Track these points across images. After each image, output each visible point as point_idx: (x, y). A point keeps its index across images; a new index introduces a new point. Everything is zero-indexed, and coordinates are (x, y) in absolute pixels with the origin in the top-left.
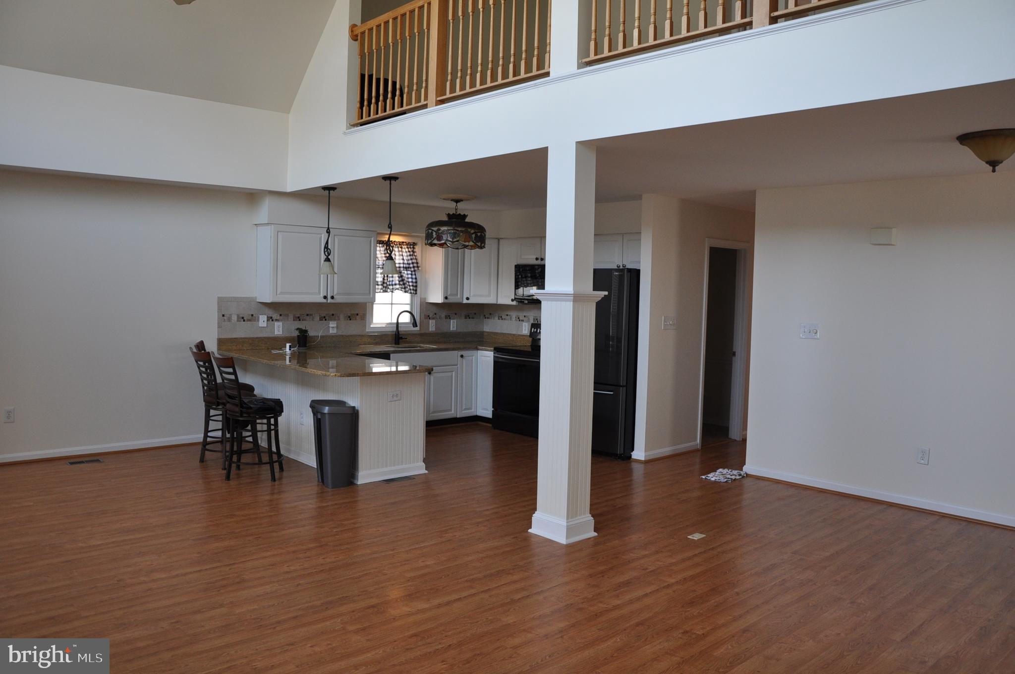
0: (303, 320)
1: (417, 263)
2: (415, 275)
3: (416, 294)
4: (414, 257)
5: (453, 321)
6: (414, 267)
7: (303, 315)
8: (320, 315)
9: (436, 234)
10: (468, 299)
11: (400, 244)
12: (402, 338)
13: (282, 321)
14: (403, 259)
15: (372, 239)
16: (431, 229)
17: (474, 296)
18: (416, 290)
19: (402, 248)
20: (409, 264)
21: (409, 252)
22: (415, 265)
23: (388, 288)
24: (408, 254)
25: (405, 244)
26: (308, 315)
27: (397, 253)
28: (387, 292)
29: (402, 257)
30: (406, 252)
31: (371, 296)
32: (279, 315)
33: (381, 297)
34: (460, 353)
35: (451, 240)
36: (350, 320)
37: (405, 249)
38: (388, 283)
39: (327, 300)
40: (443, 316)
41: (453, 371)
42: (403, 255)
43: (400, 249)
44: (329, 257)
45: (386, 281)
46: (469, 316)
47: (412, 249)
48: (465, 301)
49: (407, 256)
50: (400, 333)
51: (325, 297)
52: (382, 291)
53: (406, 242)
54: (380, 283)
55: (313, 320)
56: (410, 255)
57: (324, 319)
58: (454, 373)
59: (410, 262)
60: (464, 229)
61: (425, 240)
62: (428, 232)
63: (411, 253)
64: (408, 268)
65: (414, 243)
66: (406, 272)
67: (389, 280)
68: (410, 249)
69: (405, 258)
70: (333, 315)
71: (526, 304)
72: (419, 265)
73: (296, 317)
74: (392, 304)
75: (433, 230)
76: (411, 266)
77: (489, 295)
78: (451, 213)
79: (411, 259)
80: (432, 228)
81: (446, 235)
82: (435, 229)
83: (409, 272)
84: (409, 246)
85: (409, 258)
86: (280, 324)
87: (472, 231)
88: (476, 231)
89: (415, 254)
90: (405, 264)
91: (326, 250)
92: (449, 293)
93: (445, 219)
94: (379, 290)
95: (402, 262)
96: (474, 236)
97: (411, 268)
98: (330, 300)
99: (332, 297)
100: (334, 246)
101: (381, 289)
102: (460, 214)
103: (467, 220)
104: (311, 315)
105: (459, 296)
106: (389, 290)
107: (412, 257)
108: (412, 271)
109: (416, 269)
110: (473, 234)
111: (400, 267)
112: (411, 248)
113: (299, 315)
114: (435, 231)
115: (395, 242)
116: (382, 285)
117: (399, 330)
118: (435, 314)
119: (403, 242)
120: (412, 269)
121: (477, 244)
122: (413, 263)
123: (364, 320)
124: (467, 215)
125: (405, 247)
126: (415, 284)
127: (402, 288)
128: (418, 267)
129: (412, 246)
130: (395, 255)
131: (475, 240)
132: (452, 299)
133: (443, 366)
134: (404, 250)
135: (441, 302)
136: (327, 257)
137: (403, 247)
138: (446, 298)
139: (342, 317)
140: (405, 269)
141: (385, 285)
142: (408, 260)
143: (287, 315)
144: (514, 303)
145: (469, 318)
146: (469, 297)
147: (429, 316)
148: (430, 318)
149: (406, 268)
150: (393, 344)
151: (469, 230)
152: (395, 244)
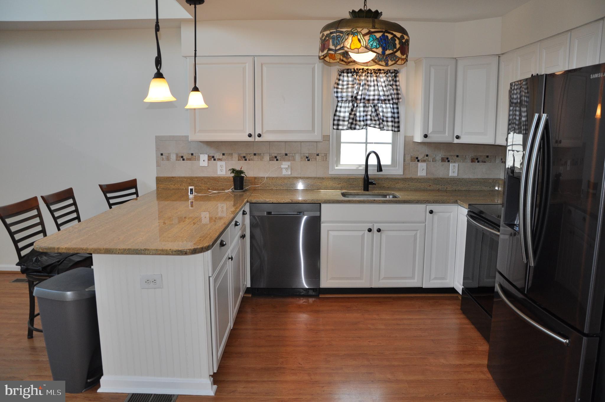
0: (249, 160)
1: (398, 94)
2: (397, 108)
3: (399, 131)
4: (395, 87)
5: (453, 164)
6: (393, 99)
7: (250, 154)
8: (270, 155)
10: (458, 138)
11: (375, 73)
12: (372, 183)
13: (225, 160)
14: (379, 90)
15: (316, 65)
18: (398, 127)
20: (387, 96)
21: (388, 81)
22: (395, 96)
23: (357, 125)
24: (387, 83)
25: (382, 71)
26: (255, 154)
28: (355, 129)
29: (376, 88)
30: (383, 81)
32: (222, 154)
33: (346, 135)
34: (430, 207)
36: (309, 160)
38: (357, 119)
39: (256, 139)
40: (439, 158)
41: (417, 230)
42: (378, 85)
43: (376, 78)
45: (353, 116)
46: (477, 159)
47: (392, 78)
49: (385, 86)
50: (369, 176)
51: (250, 135)
53: (383, 70)
54: (343, 119)
55: (261, 160)
56: (389, 85)
57: (275, 159)
58: (418, 232)
59: (389, 93)
60: (350, 30)
63: (391, 83)
64: (386, 100)
65: (395, 70)
66: (382, 105)
67: (357, 115)
68: (389, 78)
69: (381, 88)
70: (286, 155)
72: (401, 96)
73: (241, 157)
74: (366, 143)
76: (390, 97)
77: (486, 133)
83: (388, 105)
85: (387, 88)
86: (223, 163)
89: (398, 83)
90: (382, 95)
94: (345, 127)
95: (376, 93)
97: (389, 100)
98: (259, 139)
99: (260, 135)
101: (348, 126)
104: (260, 154)
105: (447, 134)
107: (391, 87)
111: (374, 100)
112: (390, 76)
113: (245, 155)
115: (368, 69)
116: (346, 121)
117: (369, 173)
118: (427, 156)
119: (379, 70)
120: (392, 102)
122: (392, 94)
123: (326, 160)
125: (383, 75)
126: (397, 120)
127: (375, 124)
129: (392, 75)
132: (435, 138)
133: (403, 223)
134: (380, 79)
135: (422, 141)
137: (380, 75)
138: (426, 136)
139: (298, 157)
140: (380, 102)
141: (351, 121)
142: (386, 91)
143: (231, 154)
145: (478, 162)
147: (417, 158)
148: (418, 161)
149: (383, 100)
150: (361, 190)
152: (368, 73)
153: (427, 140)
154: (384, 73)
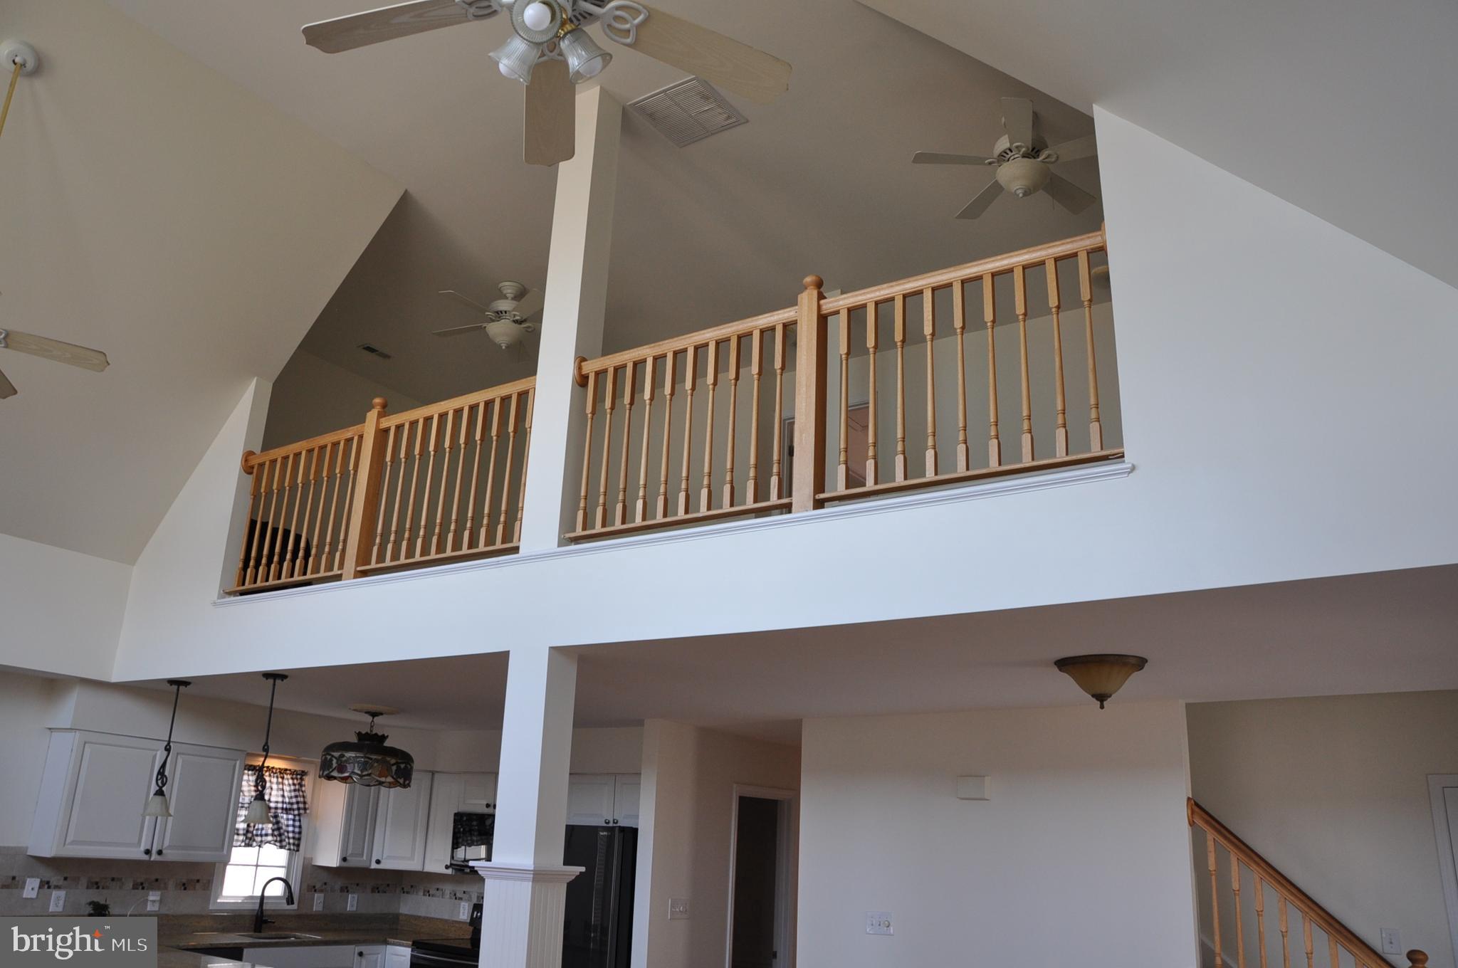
0: (105, 887)
1: (305, 803)
2: (300, 821)
3: (298, 850)
4: (301, 793)
5: (353, 895)
6: (299, 809)
7: (105, 879)
8: (135, 881)
9: (337, 763)
10: (378, 862)
11: (280, 773)
12: (266, 922)
13: (66, 888)
14: (283, 796)
15: (238, 762)
16: (330, 755)
17: (389, 857)
18: (298, 845)
19: (283, 778)
20: (292, 804)
21: (294, 784)
22: (301, 806)
23: (254, 840)
24: (292, 788)
25: (288, 772)
26: (113, 879)
27: (275, 786)
28: (251, 846)
29: (281, 793)
30: (289, 785)
31: (225, 852)
32: (62, 879)
33: (240, 854)
34: (359, 948)
35: (359, 772)
36: (185, 889)
37: (288, 781)
38: (255, 832)
39: (150, 858)
40: (337, 887)
42: (283, 790)
43: (280, 780)
44: (164, 789)
45: (251, 829)
46: (378, 889)
47: (299, 781)
48: (374, 866)
49: (290, 791)
50: (265, 913)
51: (148, 852)
52: (243, 844)
53: (290, 770)
54: (241, 832)
55: (120, 889)
56: (295, 790)
57: (140, 887)
59: (294, 800)
60: (380, 758)
61: (320, 770)
62: (326, 758)
63: (297, 787)
64: (290, 809)
65: (303, 772)
66: (285, 816)
67: (256, 827)
68: (295, 781)
69: (286, 794)
70: (157, 880)
71: (467, 873)
72: (307, 806)
73: (92, 883)
74: (257, 866)
75: (333, 756)
76: (295, 806)
77: (412, 858)
78: (364, 732)
79: (296, 797)
80: (333, 753)
81: (352, 765)
82: (336, 754)
83: (291, 817)
84: (294, 776)
85: (293, 794)
86: (62, 892)
87: (393, 761)
88: (399, 761)
89: (303, 789)
90: (286, 803)
91: (159, 777)
92: (350, 852)
93: (354, 740)
94: (239, 843)
95: (280, 799)
96: (394, 768)
97: (294, 810)
98: (154, 857)
99: (160, 853)
100: (176, 773)
101: (243, 841)
102: (376, 734)
103: (387, 744)
104: (120, 880)
105: (365, 858)
106: (254, 844)
107: (297, 793)
108: (295, 815)
109: (302, 811)
110: (393, 765)
111: (276, 808)
112: (297, 779)
113: (97, 880)
114: (336, 758)
115: (273, 768)
116: (244, 835)
117: (264, 908)
118: (325, 884)
119: (286, 770)
120: (296, 812)
121: (399, 780)
122: (298, 803)
123: (207, 889)
124: (387, 736)
125: (289, 777)
126: (297, 836)
127: (276, 841)
128: (305, 809)
129: (299, 777)
130: (272, 789)
131: (395, 773)
132: (354, 862)
134: (286, 782)
135: (335, 866)
136: (161, 788)
137: (285, 776)
138: (344, 859)
139: (171, 884)
140: (284, 812)
141: (249, 835)
142: (291, 797)
143: (77, 880)
144: (449, 871)
145: (379, 892)
146: (380, 859)
147: (314, 887)
148: (315, 891)
149: (286, 809)
150: (251, 932)
151: (388, 759)
152: (273, 772)
153: (345, 864)
154: (290, 774)
